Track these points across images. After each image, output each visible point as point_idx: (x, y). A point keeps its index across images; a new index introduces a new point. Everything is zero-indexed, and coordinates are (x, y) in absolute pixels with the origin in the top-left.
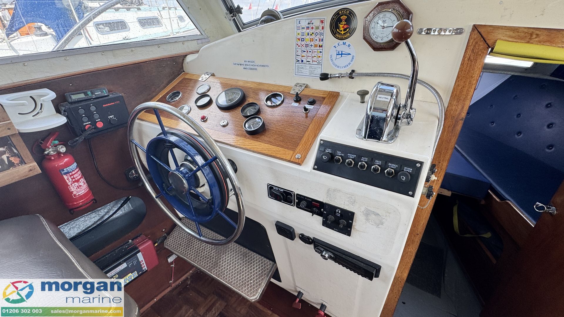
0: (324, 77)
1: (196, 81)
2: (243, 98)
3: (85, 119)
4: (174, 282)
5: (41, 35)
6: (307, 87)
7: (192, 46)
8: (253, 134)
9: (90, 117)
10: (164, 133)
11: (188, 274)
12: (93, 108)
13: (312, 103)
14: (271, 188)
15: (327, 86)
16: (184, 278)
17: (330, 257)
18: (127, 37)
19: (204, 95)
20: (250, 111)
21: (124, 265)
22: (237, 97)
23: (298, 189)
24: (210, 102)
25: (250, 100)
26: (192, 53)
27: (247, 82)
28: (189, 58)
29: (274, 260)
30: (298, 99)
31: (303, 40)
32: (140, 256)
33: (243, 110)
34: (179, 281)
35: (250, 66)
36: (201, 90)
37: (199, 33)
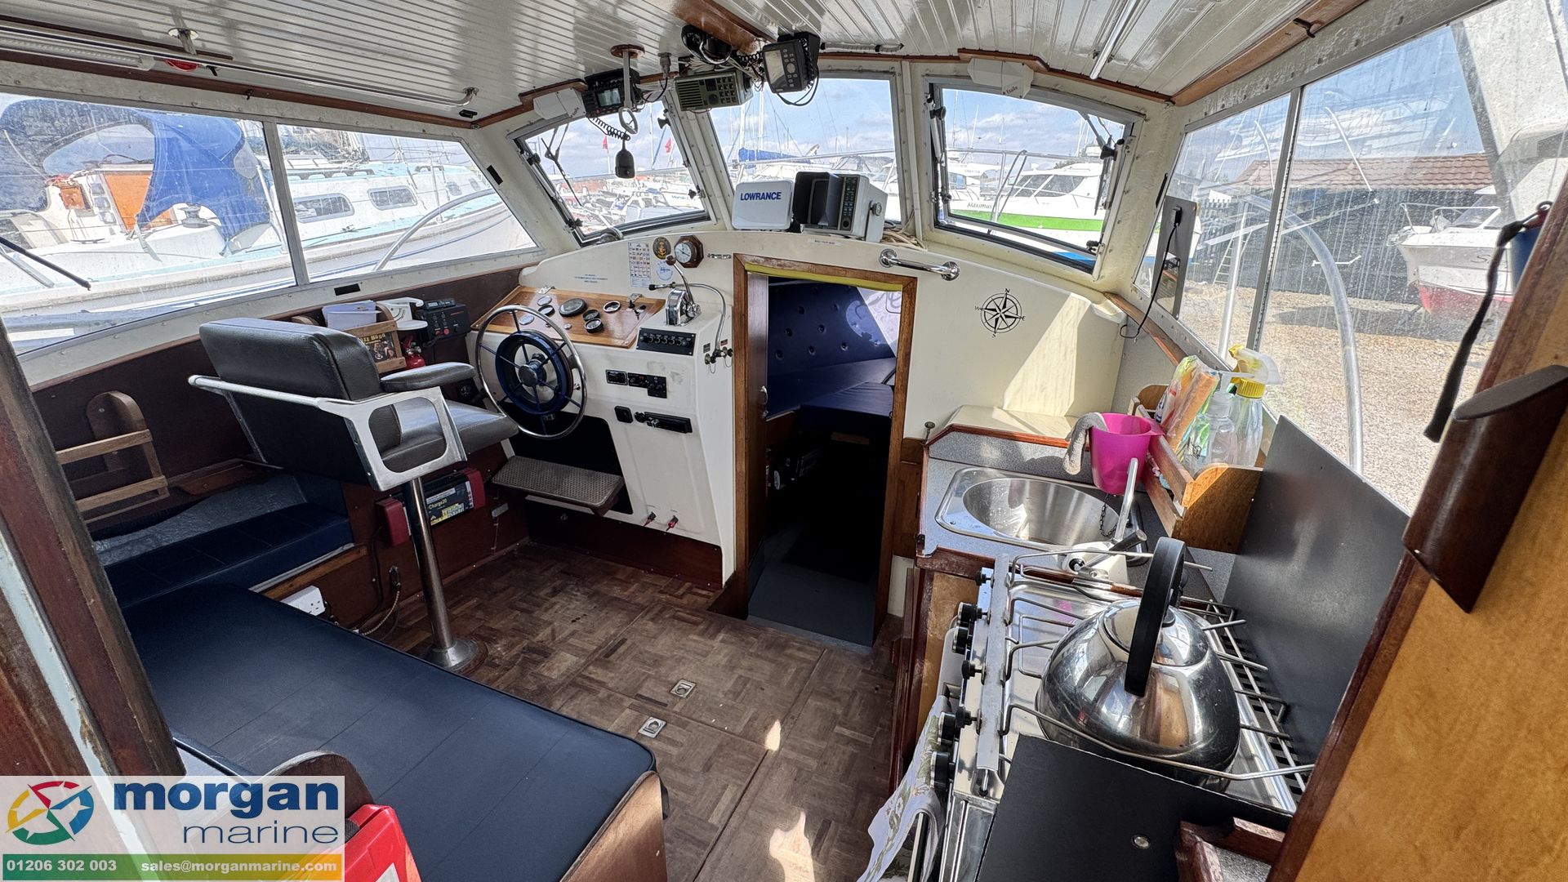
0: (652, 288)
1: (532, 294)
2: (585, 306)
3: (436, 325)
4: (497, 550)
5: (200, 226)
6: (641, 296)
7: (529, 259)
8: (593, 332)
9: (441, 325)
10: (519, 331)
11: (513, 546)
12: (443, 316)
13: (643, 308)
14: (608, 373)
15: (655, 295)
16: (509, 549)
17: (657, 426)
18: (351, 228)
19: (545, 306)
20: (590, 316)
21: (452, 491)
22: (579, 306)
23: (628, 369)
24: (552, 312)
25: (590, 308)
26: (529, 266)
27: (588, 294)
28: (525, 272)
29: (621, 475)
30: (632, 306)
31: (634, 258)
32: (468, 484)
33: (584, 316)
34: (503, 552)
35: (591, 279)
36: (542, 302)
37: (534, 245)
